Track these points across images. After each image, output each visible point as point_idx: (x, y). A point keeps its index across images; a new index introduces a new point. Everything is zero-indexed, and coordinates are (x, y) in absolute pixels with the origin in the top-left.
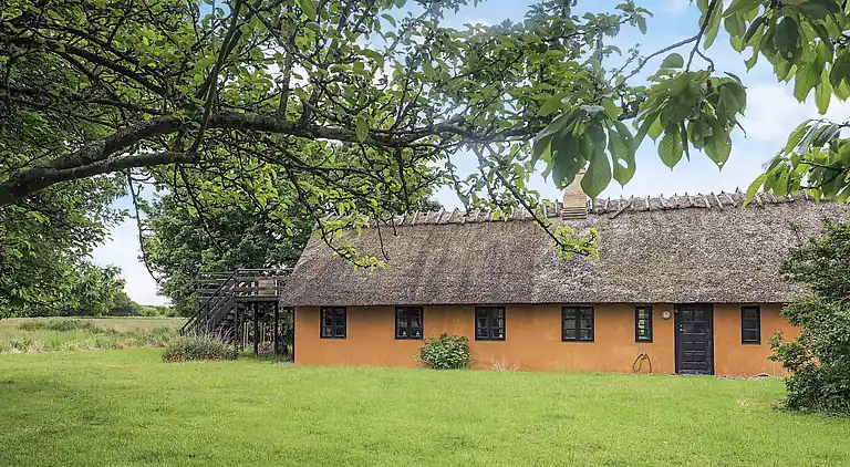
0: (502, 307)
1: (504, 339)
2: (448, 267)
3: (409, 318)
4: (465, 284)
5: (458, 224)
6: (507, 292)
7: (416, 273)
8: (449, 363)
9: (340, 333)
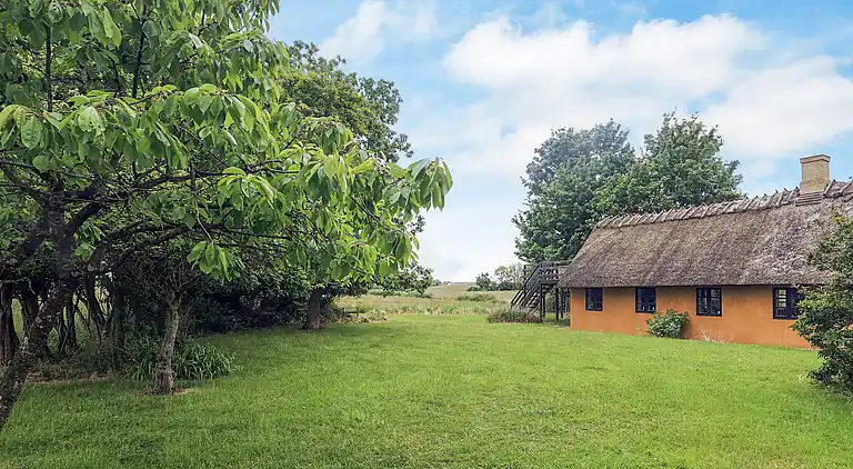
0: (719, 288)
1: (721, 315)
2: (680, 256)
3: (646, 297)
4: (687, 269)
5: (699, 218)
6: (720, 275)
7: (654, 261)
8: (662, 332)
9: (598, 307)
